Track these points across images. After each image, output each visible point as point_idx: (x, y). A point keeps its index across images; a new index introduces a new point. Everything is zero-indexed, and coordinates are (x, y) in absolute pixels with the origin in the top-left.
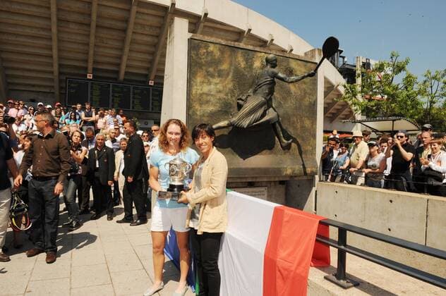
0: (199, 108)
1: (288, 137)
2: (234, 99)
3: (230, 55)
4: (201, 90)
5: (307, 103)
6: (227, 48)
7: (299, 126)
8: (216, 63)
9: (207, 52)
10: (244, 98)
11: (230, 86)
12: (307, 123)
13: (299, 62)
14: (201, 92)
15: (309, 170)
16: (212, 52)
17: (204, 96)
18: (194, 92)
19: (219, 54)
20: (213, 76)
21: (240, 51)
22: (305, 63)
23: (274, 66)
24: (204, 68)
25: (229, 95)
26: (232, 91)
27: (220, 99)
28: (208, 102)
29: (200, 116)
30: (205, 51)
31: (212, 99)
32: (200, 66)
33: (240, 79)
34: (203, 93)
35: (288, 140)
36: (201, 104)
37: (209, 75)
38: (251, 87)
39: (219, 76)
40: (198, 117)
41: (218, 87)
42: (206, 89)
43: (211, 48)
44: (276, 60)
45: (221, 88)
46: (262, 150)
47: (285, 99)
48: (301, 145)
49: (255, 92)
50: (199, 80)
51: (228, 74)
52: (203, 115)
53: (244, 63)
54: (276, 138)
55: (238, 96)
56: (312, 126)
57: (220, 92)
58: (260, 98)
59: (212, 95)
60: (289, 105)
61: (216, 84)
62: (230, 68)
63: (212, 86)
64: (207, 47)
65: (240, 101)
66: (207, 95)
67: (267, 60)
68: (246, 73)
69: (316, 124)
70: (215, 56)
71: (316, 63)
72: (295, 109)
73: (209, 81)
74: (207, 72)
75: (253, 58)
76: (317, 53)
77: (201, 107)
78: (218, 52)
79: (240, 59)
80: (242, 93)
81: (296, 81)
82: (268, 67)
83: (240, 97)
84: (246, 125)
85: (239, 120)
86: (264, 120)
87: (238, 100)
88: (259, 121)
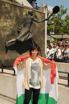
0: (3, 33)
2: (16, 29)
3: (14, 9)
4: (3, 25)
5: (41, 30)
6: (13, 6)
7: (39, 40)
8: (9, 12)
9: (5, 7)
10: (20, 28)
11: (14, 23)
13: (39, 13)
14: (3, 26)
16: (7, 7)
19: (10, 8)
20: (8, 19)
21: (18, 7)
22: (41, 13)
23: (31, 15)
24: (4, 14)
25: (14, 27)
26: (15, 25)
27: (11, 29)
28: (6, 30)
30: (4, 7)
33: (18, 19)
34: (4, 26)
36: (3, 31)
37: (6, 18)
38: (22, 23)
39: (10, 19)
40: (3, 37)
41: (10, 23)
42: (5, 24)
43: (7, 5)
45: (11, 24)
46: (27, 51)
47: (34, 29)
49: (24, 26)
50: (2, 20)
51: (14, 18)
52: (5, 36)
53: (19, 13)
57: (11, 26)
58: (28, 29)
59: (8, 27)
60: (36, 31)
61: (9, 22)
62: (14, 15)
63: (8, 23)
64: (5, 5)
65: (19, 30)
66: (6, 27)
67: (29, 12)
68: (20, 17)
69: (45, 39)
70: (8, 9)
71: (45, 14)
72: (38, 32)
73: (6, 20)
74: (6, 16)
75: (23, 10)
76: (44, 9)
77: (3, 32)
78: (9, 7)
79: (18, 11)
80: (19, 26)
81: (41, 22)
82: (30, 15)
83: (19, 28)
84: (23, 40)
85: (20, 38)
86: (29, 38)
87: (18, 29)
88: (27, 38)
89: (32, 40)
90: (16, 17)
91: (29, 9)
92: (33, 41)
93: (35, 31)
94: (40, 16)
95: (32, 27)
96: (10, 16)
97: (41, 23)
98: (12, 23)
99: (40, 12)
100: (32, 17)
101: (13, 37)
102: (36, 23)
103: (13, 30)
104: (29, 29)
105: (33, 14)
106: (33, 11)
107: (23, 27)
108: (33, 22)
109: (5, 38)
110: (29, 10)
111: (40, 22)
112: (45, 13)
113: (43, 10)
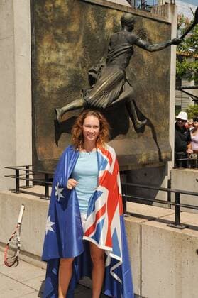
0: (47, 83)
1: (142, 118)
2: (85, 70)
3: (80, 13)
4: (49, 58)
5: (160, 74)
7: (152, 104)
8: (63, 22)
9: (54, 6)
10: (96, 69)
11: (81, 53)
12: (160, 98)
14: (49, 61)
15: (163, 155)
16: (60, 7)
17: (52, 67)
18: (41, 62)
19: (67, 10)
20: (61, 41)
21: (91, 7)
23: (131, 29)
24: (51, 29)
25: (80, 65)
26: (82, 60)
27: (69, 71)
28: (56, 74)
29: (48, 93)
30: (51, 5)
31: (61, 70)
32: (47, 26)
33: (90, 41)
34: (52, 64)
35: (141, 120)
36: (49, 78)
37: (55, 39)
38: (102, 55)
39: (69, 40)
40: (46, 95)
41: (68, 54)
42: (54, 57)
43: (59, 2)
44: (133, 21)
45: (71, 57)
46: (117, 135)
47: (138, 69)
48: (155, 125)
49: (109, 61)
50: (46, 45)
51: (78, 39)
53: (95, 23)
54: (130, 120)
55: (91, 66)
56: (165, 102)
57: (69, 61)
58: (118, 69)
59: (61, 66)
60: (143, 76)
61: (65, 51)
62: (80, 30)
63: (61, 54)
64: (53, 1)
65: (92, 74)
66: (56, 65)
67: (123, 20)
68: (98, 37)
69: (169, 100)
70: (63, 13)
71: (170, 24)
72: (149, 82)
73: (57, 46)
74: (55, 34)
75: (105, 16)
76: (169, 9)
77: (49, 81)
78: (66, 7)
79: (91, 17)
80: (94, 63)
81: (160, 49)
82: (125, 30)
83: (92, 68)
84: (106, 104)
85: (96, 98)
86: (121, 97)
87: (90, 71)
88: (117, 98)
89: (132, 103)
91: (123, 11)
92: (135, 105)
93: (140, 78)
94: (157, 32)
95: (130, 65)
96: (69, 34)
97: (157, 53)
98: (75, 55)
99: (155, 18)
100: (133, 34)
101: (76, 94)
102: (144, 53)
103: (77, 76)
104: (122, 72)
105: (137, 25)
106: (135, 16)
107: (104, 64)
108: (136, 48)
109: (55, 97)
110: (122, 14)
111: (154, 51)
112: (169, 22)
113: (165, 14)
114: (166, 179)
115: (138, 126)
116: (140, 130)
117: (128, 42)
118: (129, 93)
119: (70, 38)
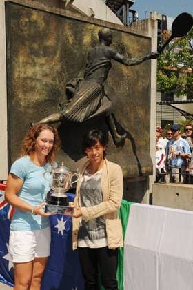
0: (23, 97)
1: (122, 132)
2: (62, 84)
3: (57, 27)
4: (25, 73)
5: (140, 89)
6: (52, 17)
7: (132, 118)
8: (40, 36)
9: (30, 22)
10: (74, 83)
11: (58, 68)
12: (141, 112)
13: (132, 37)
14: (25, 76)
15: (144, 170)
16: (36, 22)
17: (28, 82)
18: (16, 76)
19: (44, 25)
20: (38, 55)
21: (67, 20)
22: (138, 39)
23: (108, 43)
24: (27, 43)
25: (57, 79)
26: (60, 74)
27: (46, 85)
28: (32, 89)
29: (24, 107)
30: (27, 20)
31: (38, 85)
32: (22, 40)
33: (67, 55)
34: (27, 78)
35: (121, 134)
36: (25, 92)
37: (32, 53)
38: (80, 69)
39: (45, 55)
40: (22, 109)
41: (44, 68)
42: (30, 71)
43: (35, 16)
44: (111, 36)
45: (48, 71)
47: (117, 84)
48: (135, 139)
49: (87, 76)
50: (21, 59)
51: (55, 53)
52: (28, 107)
53: (73, 37)
56: (145, 116)
57: (46, 75)
58: (96, 84)
59: (38, 80)
60: (122, 91)
61: (42, 65)
62: (57, 44)
63: (37, 68)
64: (29, 15)
65: (69, 88)
66: (32, 79)
67: (100, 34)
68: (75, 51)
69: (149, 114)
70: (39, 27)
71: (150, 39)
72: (128, 95)
73: (33, 61)
74: (31, 49)
75: (82, 30)
76: (149, 24)
77: (25, 95)
78: (42, 22)
79: (68, 32)
80: (71, 78)
82: (103, 44)
83: (70, 82)
84: (83, 118)
85: (73, 112)
86: (99, 111)
87: (68, 85)
88: (94, 112)
89: (111, 117)
90: (62, 48)
91: (101, 26)
92: (115, 119)
93: (119, 92)
94: (136, 47)
95: (109, 79)
96: (46, 48)
97: (137, 67)
98: (52, 69)
99: (135, 33)
100: (110, 48)
101: (54, 108)
102: (124, 68)
103: (55, 90)
104: (99, 86)
105: (115, 40)
106: (113, 31)
107: (82, 78)
108: (114, 63)
109: (31, 111)
110: (100, 28)
111: (132, 65)
112: (150, 36)
113: (145, 29)
114: (148, 193)
115: (118, 141)
116: (120, 144)
117: (106, 56)
118: (107, 107)
119: (47, 52)
